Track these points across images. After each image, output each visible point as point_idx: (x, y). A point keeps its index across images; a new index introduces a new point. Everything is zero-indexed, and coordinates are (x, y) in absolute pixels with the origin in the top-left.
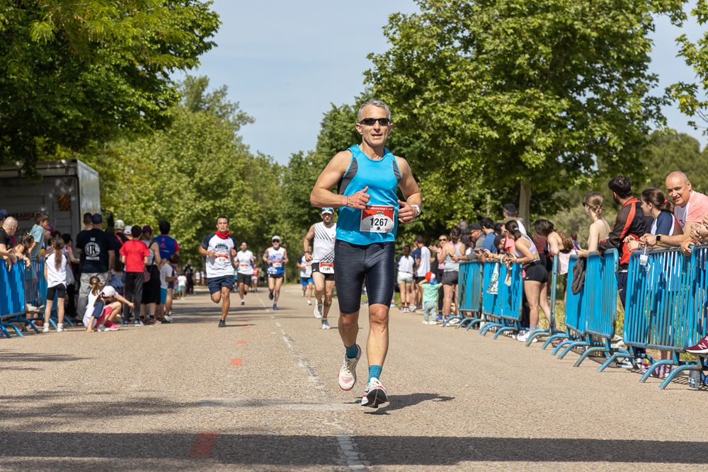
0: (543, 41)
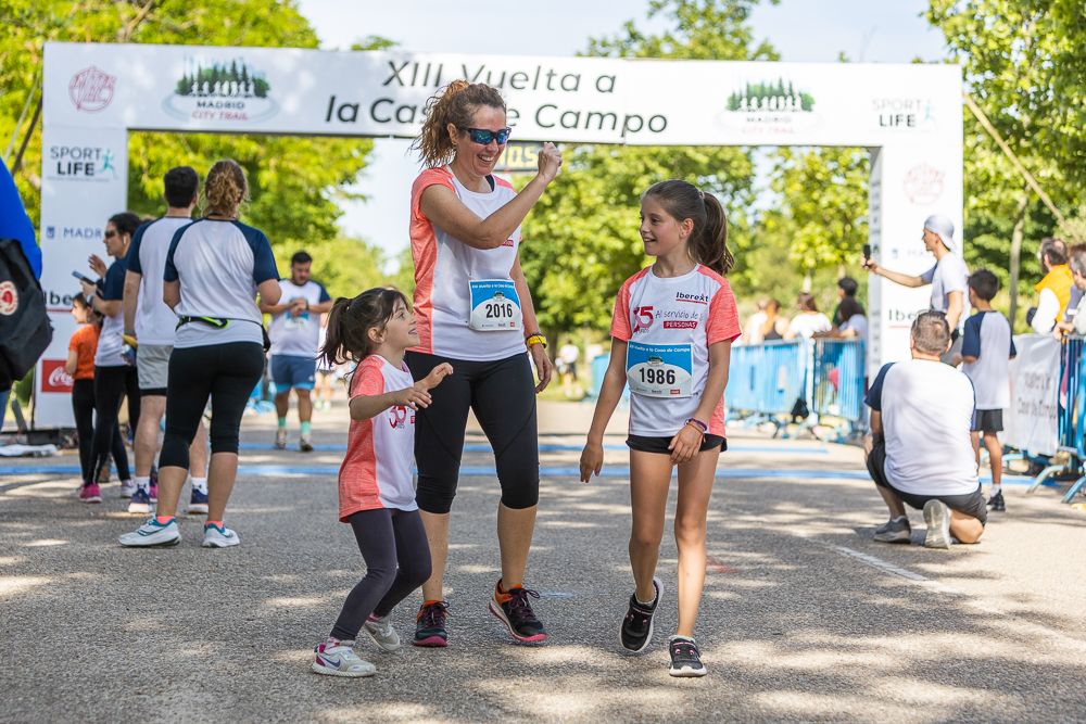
0: (664, 164)
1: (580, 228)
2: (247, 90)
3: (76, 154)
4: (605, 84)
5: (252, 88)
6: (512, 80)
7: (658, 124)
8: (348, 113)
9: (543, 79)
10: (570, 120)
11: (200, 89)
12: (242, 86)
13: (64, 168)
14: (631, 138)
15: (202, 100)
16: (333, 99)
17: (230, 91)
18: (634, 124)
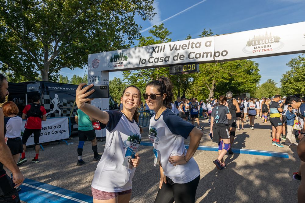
1: (290, 86)
2: (123, 59)
3: (93, 78)
4: (208, 44)
5: (124, 58)
6: (182, 47)
7: (224, 53)
8: (144, 61)
9: (190, 45)
10: (198, 56)
11: (114, 60)
12: (122, 59)
13: (91, 81)
14: (216, 59)
15: (115, 63)
16: (140, 58)
17: (120, 60)
18: (217, 54)
